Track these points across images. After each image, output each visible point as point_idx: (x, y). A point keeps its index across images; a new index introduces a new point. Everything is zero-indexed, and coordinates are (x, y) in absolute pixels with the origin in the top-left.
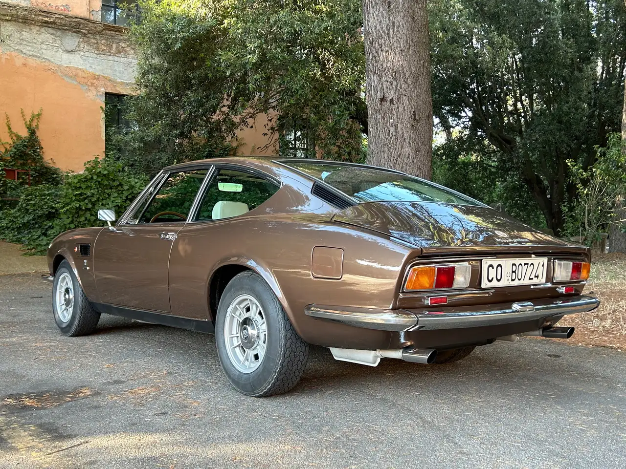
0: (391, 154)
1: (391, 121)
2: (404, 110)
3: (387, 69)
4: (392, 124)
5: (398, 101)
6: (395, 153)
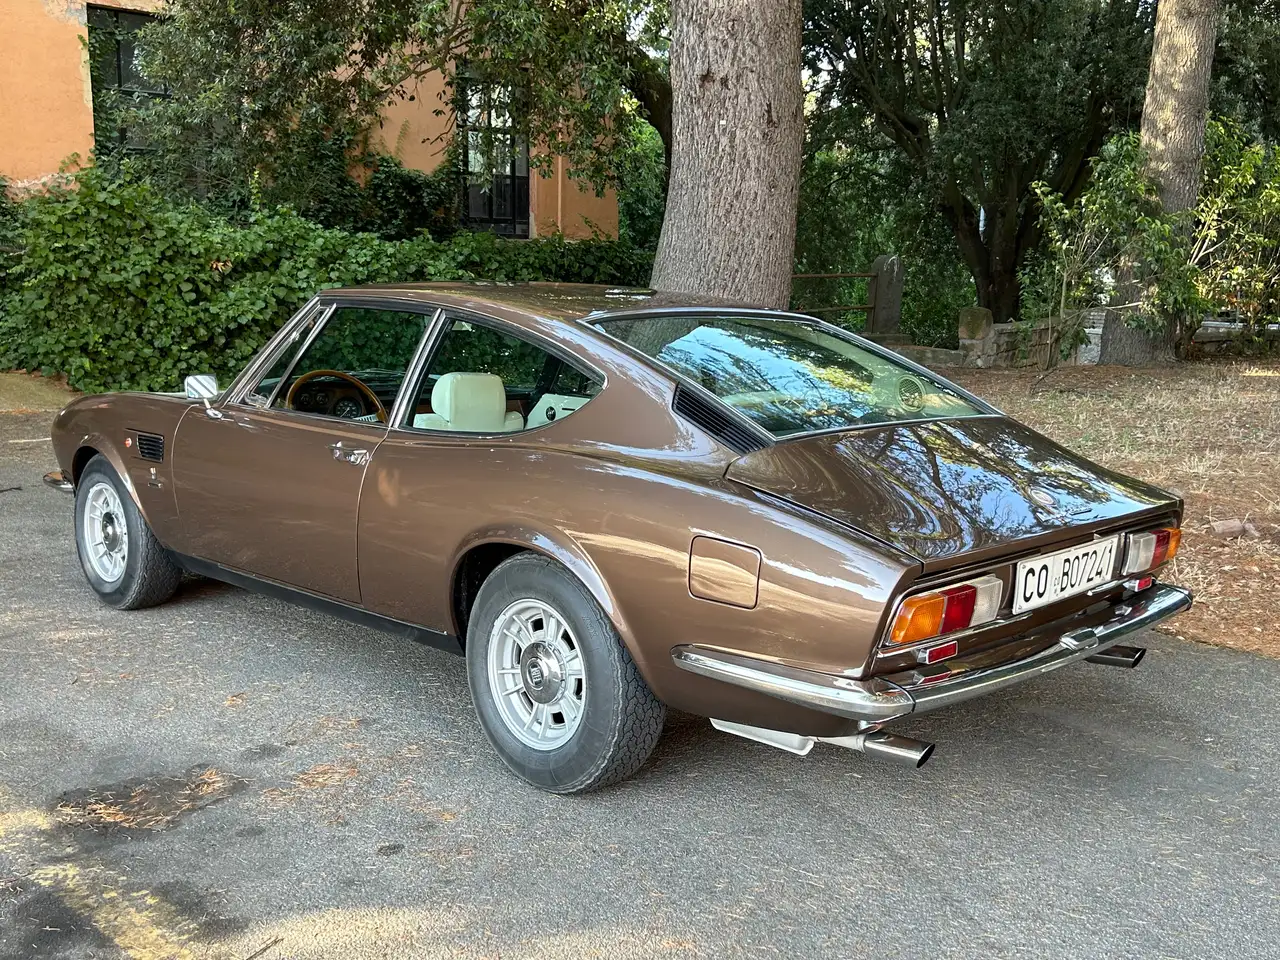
0: (721, 191)
1: (723, 122)
2: (750, 101)
3: (716, 14)
4: (724, 130)
5: (738, 81)
6: (728, 192)
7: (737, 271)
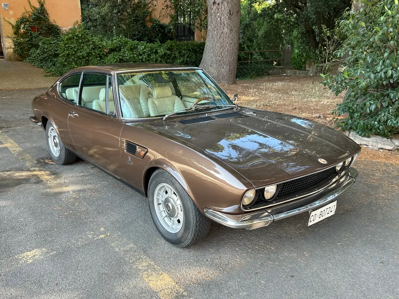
0: (218, 32)
1: (218, 14)
2: (225, 9)
4: (219, 16)
5: (222, 4)
6: (220, 32)
7: (222, 52)
